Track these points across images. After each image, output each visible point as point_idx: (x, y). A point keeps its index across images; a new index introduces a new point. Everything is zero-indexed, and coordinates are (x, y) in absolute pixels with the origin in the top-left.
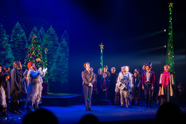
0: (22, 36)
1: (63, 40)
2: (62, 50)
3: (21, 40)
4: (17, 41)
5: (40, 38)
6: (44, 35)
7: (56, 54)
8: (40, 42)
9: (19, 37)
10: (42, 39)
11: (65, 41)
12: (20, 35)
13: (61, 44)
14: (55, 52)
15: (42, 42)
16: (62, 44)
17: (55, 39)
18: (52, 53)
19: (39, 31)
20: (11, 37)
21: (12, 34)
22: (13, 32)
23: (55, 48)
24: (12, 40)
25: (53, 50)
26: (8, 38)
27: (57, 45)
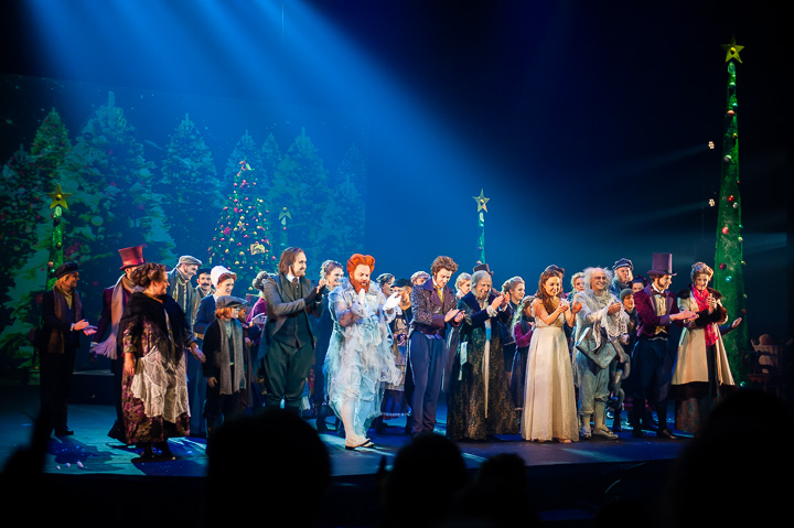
0: (201, 164)
1: (344, 180)
2: (340, 214)
3: (198, 180)
4: (183, 181)
5: (265, 171)
6: (278, 162)
7: (321, 228)
8: (265, 185)
9: (190, 167)
10: (271, 177)
11: (353, 184)
12: (193, 163)
13: (336, 195)
14: (317, 221)
15: (272, 185)
16: (340, 192)
17: (318, 176)
18: (305, 223)
19: (259, 147)
20: (162, 170)
21: (166, 158)
22: (171, 150)
23: (316, 206)
24: (165, 178)
25: (309, 213)
26: (151, 170)
27: (325, 195)
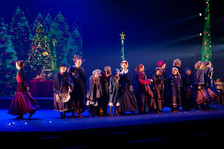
0: (24, 24)
1: (75, 30)
2: (74, 42)
3: (23, 30)
4: (18, 31)
5: (47, 27)
6: (51, 24)
7: (67, 46)
9: (20, 26)
10: (49, 29)
11: (78, 31)
12: (21, 24)
13: (72, 35)
14: (66, 44)
15: (49, 31)
16: (74, 34)
17: (65, 28)
18: (61, 45)
19: (44, 18)
20: (11, 27)
21: (11, 23)
22: (13, 20)
23: (65, 39)
24: (12, 30)
25: (63, 41)
26: (6, 27)
27: (68, 35)
